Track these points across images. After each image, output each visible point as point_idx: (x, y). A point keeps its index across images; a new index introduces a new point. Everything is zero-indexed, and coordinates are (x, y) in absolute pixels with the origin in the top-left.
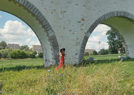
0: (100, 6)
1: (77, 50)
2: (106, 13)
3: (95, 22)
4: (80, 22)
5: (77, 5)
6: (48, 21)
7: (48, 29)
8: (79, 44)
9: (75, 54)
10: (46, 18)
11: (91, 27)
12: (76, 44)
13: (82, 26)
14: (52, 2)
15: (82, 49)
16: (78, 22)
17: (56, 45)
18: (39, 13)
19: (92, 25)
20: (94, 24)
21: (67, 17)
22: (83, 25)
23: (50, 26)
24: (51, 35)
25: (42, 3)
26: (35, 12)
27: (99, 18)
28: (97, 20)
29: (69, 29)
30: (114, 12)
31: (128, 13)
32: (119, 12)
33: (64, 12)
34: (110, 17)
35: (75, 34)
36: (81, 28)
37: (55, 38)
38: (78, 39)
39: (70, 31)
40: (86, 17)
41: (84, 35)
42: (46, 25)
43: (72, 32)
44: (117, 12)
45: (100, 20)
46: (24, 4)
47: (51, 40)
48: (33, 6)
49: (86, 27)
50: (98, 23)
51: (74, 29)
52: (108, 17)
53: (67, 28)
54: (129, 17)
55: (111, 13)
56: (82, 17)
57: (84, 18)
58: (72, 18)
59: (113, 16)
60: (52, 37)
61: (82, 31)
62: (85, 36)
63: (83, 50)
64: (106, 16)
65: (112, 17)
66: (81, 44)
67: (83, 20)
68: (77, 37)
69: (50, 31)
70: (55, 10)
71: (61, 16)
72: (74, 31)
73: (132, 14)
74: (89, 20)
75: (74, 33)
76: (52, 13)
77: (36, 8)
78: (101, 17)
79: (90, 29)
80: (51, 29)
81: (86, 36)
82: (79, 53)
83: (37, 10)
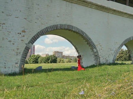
0: (42, 19)
1: (17, 59)
2: (49, 26)
3: (37, 34)
4: (20, 34)
5: (17, 18)
8: (20, 54)
9: (15, 63)
11: (32, 38)
12: (16, 54)
13: (22, 37)
15: (22, 58)
16: (18, 33)
19: (34, 36)
20: (36, 35)
22: (24, 36)
27: (42, 30)
28: (39, 32)
29: (9, 40)
30: (58, 25)
31: (73, 26)
32: (63, 26)
33: (3, 24)
34: (53, 30)
35: (15, 44)
36: (22, 39)
38: (18, 49)
39: (10, 41)
40: (27, 29)
41: (25, 45)
43: (12, 43)
44: (61, 25)
45: (43, 32)
49: (27, 39)
50: (40, 35)
51: (14, 39)
52: (52, 29)
53: (6, 38)
54: (73, 30)
55: (54, 25)
56: (23, 29)
57: (25, 30)
59: (56, 28)
61: (22, 41)
62: (26, 47)
63: (24, 60)
64: (49, 28)
65: (55, 30)
66: (22, 53)
67: (24, 31)
68: (18, 48)
73: (76, 27)
74: (30, 32)
78: (43, 29)
79: (31, 40)
81: (28, 46)
82: (19, 63)
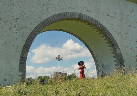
6: (116, 41)
7: (116, 47)
10: (114, 38)
14: (118, 26)
17: (122, 60)
18: (110, 35)
21: (129, 38)
23: (118, 45)
24: (118, 52)
25: (112, 26)
26: (107, 33)
37: (121, 55)
42: (114, 44)
46: (100, 27)
47: (118, 56)
48: (106, 29)
58: (132, 38)
60: (119, 54)
69: (118, 49)
70: (120, 32)
71: (125, 37)
72: (134, 49)
75: (134, 51)
76: (119, 34)
77: (108, 30)
80: (118, 47)
83: (109, 32)
